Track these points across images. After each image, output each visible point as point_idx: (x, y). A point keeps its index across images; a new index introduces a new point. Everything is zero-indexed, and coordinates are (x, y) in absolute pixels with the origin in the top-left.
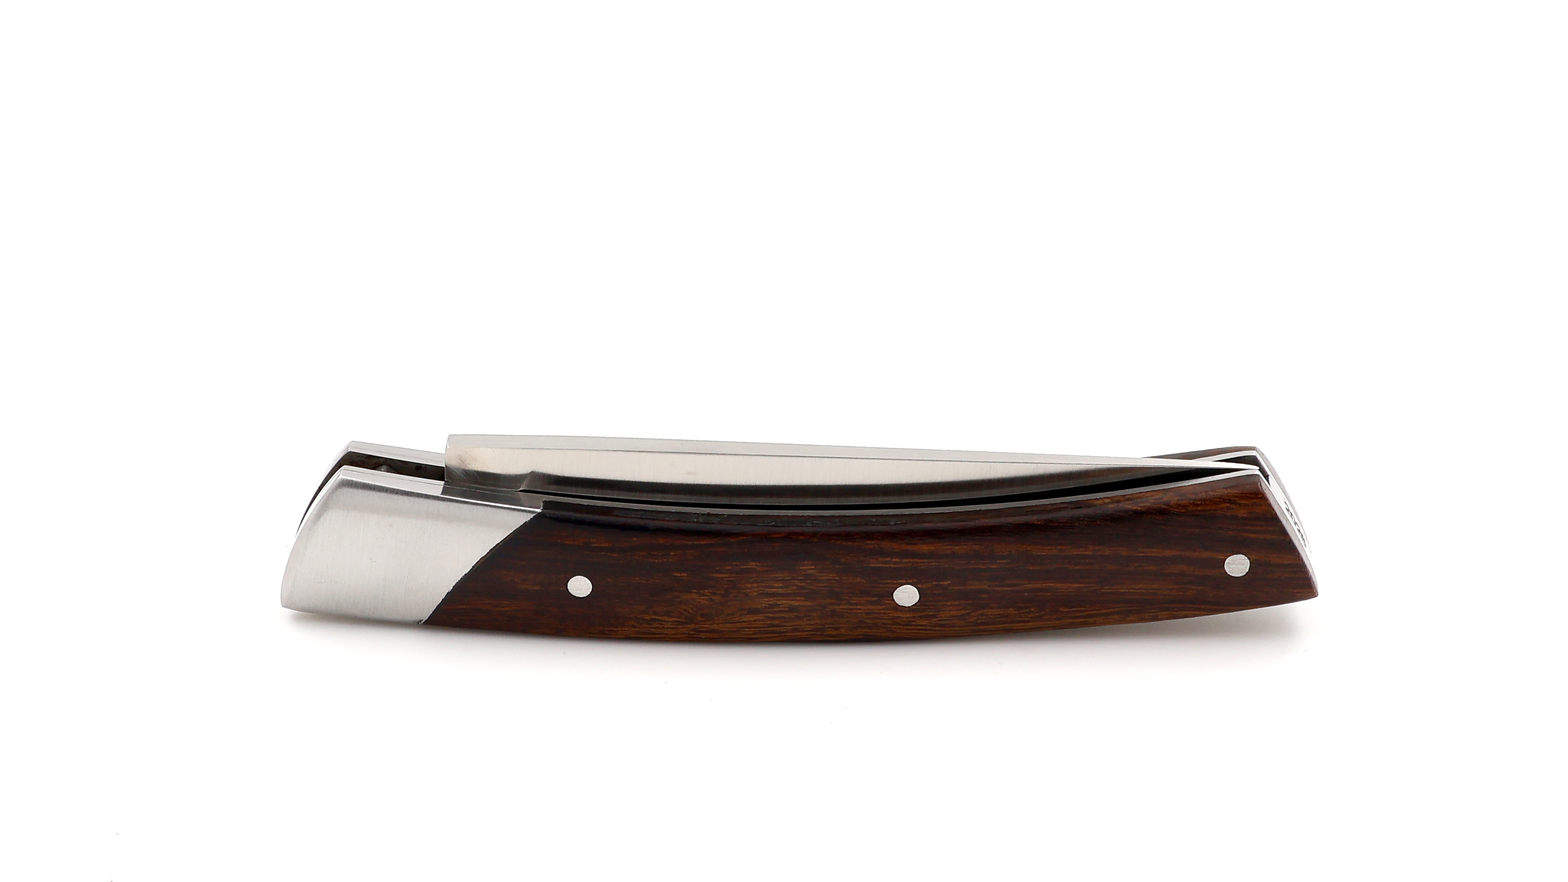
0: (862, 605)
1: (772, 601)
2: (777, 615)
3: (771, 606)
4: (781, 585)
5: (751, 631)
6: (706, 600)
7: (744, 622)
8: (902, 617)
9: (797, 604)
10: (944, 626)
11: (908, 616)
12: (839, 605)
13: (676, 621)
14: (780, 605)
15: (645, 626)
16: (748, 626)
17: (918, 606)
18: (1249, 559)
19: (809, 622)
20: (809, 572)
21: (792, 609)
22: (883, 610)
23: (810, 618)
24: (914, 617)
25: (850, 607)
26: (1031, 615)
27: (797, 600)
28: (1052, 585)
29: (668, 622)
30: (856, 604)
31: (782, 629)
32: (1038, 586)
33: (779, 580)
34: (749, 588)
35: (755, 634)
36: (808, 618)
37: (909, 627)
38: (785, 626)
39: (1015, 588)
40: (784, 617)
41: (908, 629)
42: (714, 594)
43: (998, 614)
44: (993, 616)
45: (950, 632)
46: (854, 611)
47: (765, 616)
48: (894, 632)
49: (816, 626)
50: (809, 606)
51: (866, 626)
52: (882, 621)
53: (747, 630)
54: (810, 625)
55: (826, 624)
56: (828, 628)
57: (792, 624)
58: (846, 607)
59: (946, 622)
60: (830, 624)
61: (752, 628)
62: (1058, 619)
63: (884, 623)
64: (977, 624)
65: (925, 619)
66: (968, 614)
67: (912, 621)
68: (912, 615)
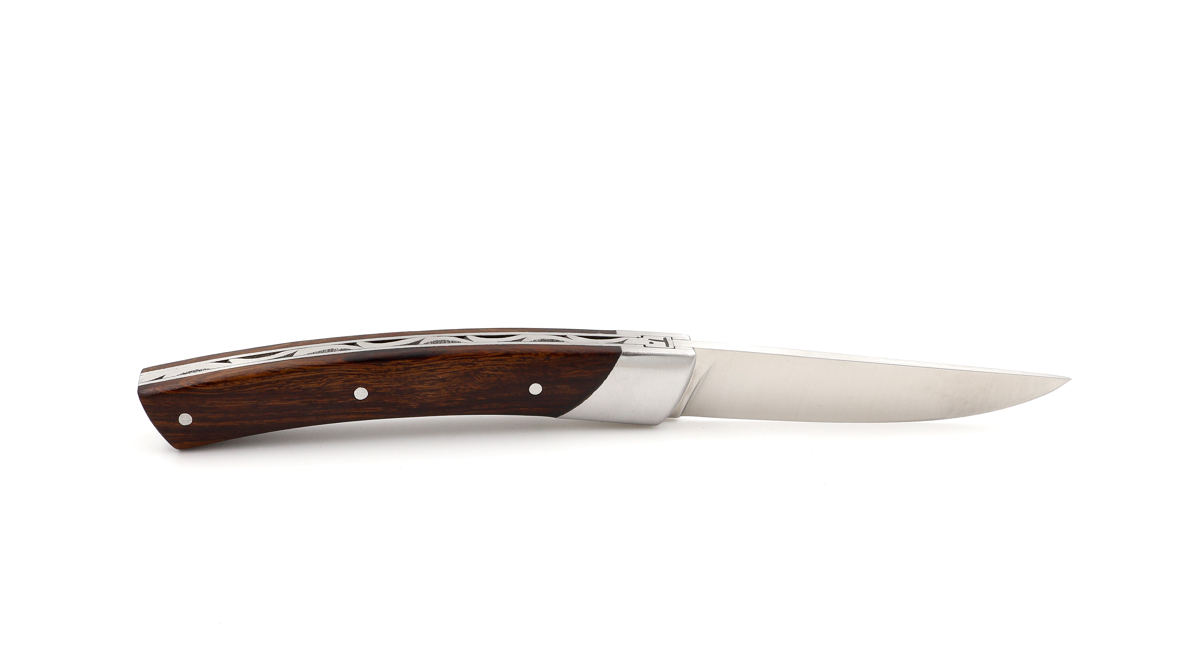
0: (384, 387)
1: (433, 387)
2: (430, 378)
3: (433, 384)
4: (428, 396)
5: (444, 366)
6: (468, 385)
7: (448, 373)
8: (362, 380)
9: (420, 386)
10: (340, 375)
11: (359, 381)
12: (398, 387)
13: (484, 371)
14: (428, 385)
15: (501, 367)
16: (445, 370)
17: (354, 388)
18: (180, 423)
19: (412, 374)
20: (414, 403)
21: (422, 383)
22: (373, 385)
23: (412, 377)
24: (356, 380)
25: (391, 385)
26: (293, 384)
27: (420, 388)
28: (283, 403)
29: (489, 370)
30: (388, 387)
31: (428, 368)
32: (291, 402)
33: (429, 398)
34: (445, 393)
35: (442, 364)
36: (413, 377)
37: (358, 373)
38: (425, 371)
39: (303, 400)
40: (426, 377)
41: (359, 371)
42: (464, 389)
43: (311, 384)
44: (313, 382)
45: (335, 370)
46: (388, 383)
47: (437, 377)
48: (367, 369)
49: (409, 371)
50: (413, 385)
51: (381, 373)
52: (373, 377)
53: (446, 367)
54: (412, 372)
55: (403, 373)
56: (402, 371)
57: (422, 372)
58: (393, 385)
59: (338, 377)
60: (401, 374)
61: (444, 368)
62: (278, 381)
63: (373, 375)
64: (322, 376)
65: (350, 378)
66: (327, 384)
67: (357, 377)
68: (357, 382)
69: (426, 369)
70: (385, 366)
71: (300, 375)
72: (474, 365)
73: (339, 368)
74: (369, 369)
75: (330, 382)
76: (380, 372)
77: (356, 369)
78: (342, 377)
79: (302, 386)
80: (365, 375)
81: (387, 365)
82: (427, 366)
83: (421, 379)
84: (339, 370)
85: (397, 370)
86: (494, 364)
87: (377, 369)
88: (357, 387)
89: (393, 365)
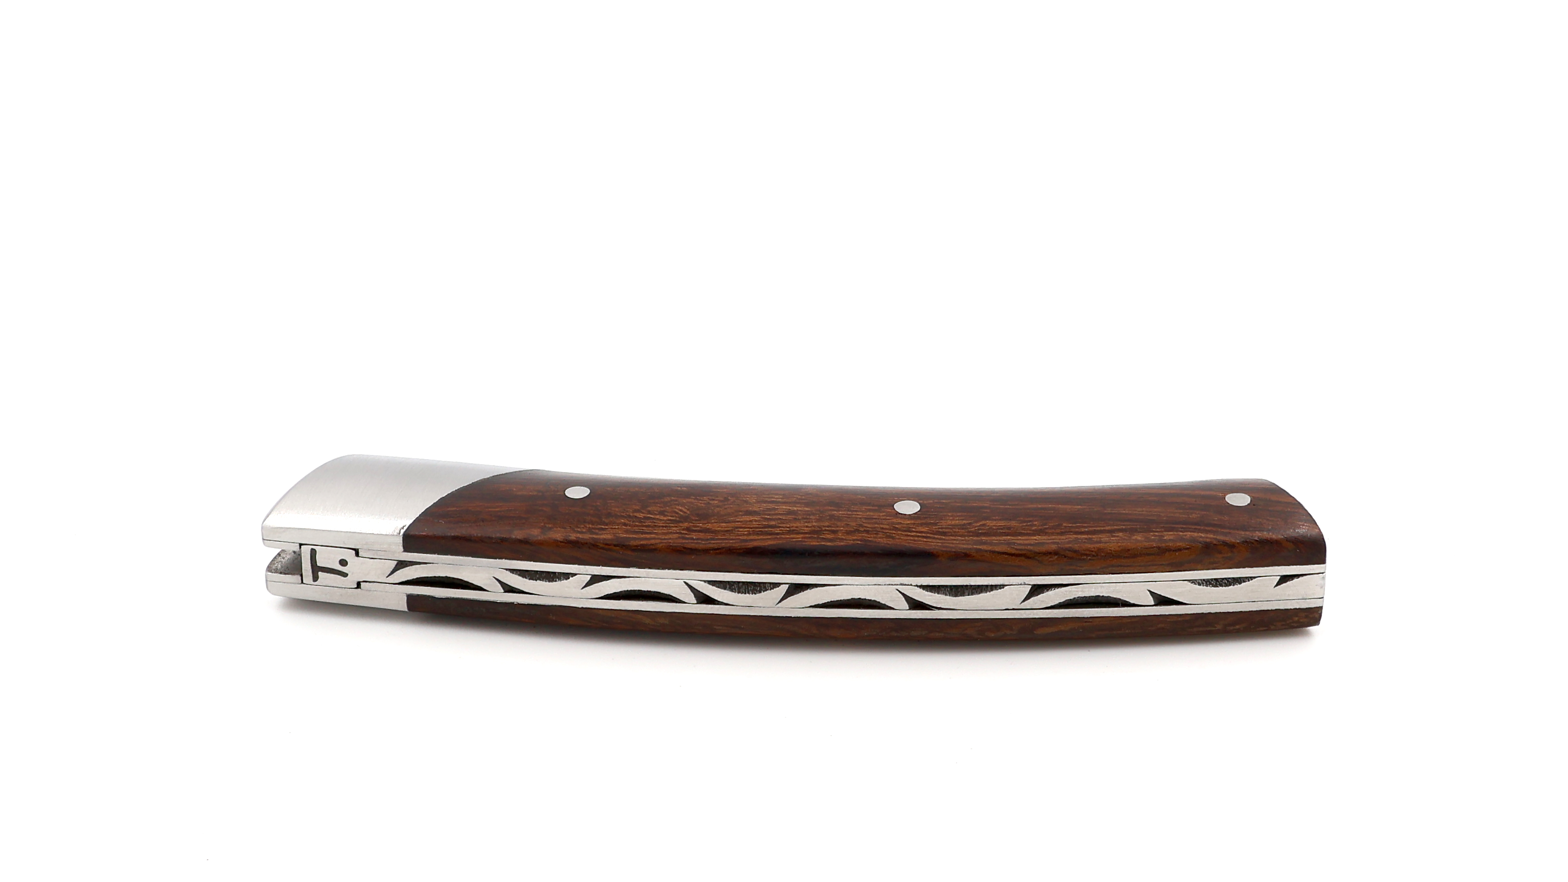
0: (863, 511)
1: (771, 506)
2: (775, 517)
3: (771, 510)
6: (703, 502)
7: (738, 522)
8: (903, 524)
9: (795, 509)
11: (909, 522)
12: (837, 511)
13: (669, 520)
14: (779, 508)
16: (744, 526)
17: (919, 514)
21: (790, 513)
22: (883, 515)
24: (914, 524)
25: (850, 513)
26: (1035, 528)
27: (796, 505)
29: (661, 520)
30: (856, 511)
31: (777, 531)
36: (805, 520)
37: (909, 534)
38: (782, 528)
40: (781, 519)
43: (1000, 526)
44: (995, 528)
46: (854, 516)
47: (761, 517)
48: (893, 538)
49: (813, 528)
50: (808, 511)
51: (865, 530)
52: (882, 526)
53: (742, 530)
54: (807, 527)
55: (824, 526)
56: (826, 530)
57: (788, 526)
58: (845, 513)
59: (947, 530)
60: (828, 527)
61: (747, 528)
62: (1062, 534)
63: (883, 528)
64: (978, 535)
65: (926, 527)
66: (970, 524)
67: (913, 528)
68: (913, 522)
69: (780, 530)
70: (858, 540)
71: (1018, 539)
72: (688, 529)
73: (945, 543)
74: (888, 537)
75: (964, 525)
76: (867, 532)
77: (912, 538)
78: (940, 530)
79: (1018, 525)
80: (896, 529)
81: (854, 540)
82: (778, 534)
83: (790, 517)
84: (944, 539)
85: (834, 532)
86: (650, 529)
87: (872, 536)
88: (913, 515)
89: (842, 539)
